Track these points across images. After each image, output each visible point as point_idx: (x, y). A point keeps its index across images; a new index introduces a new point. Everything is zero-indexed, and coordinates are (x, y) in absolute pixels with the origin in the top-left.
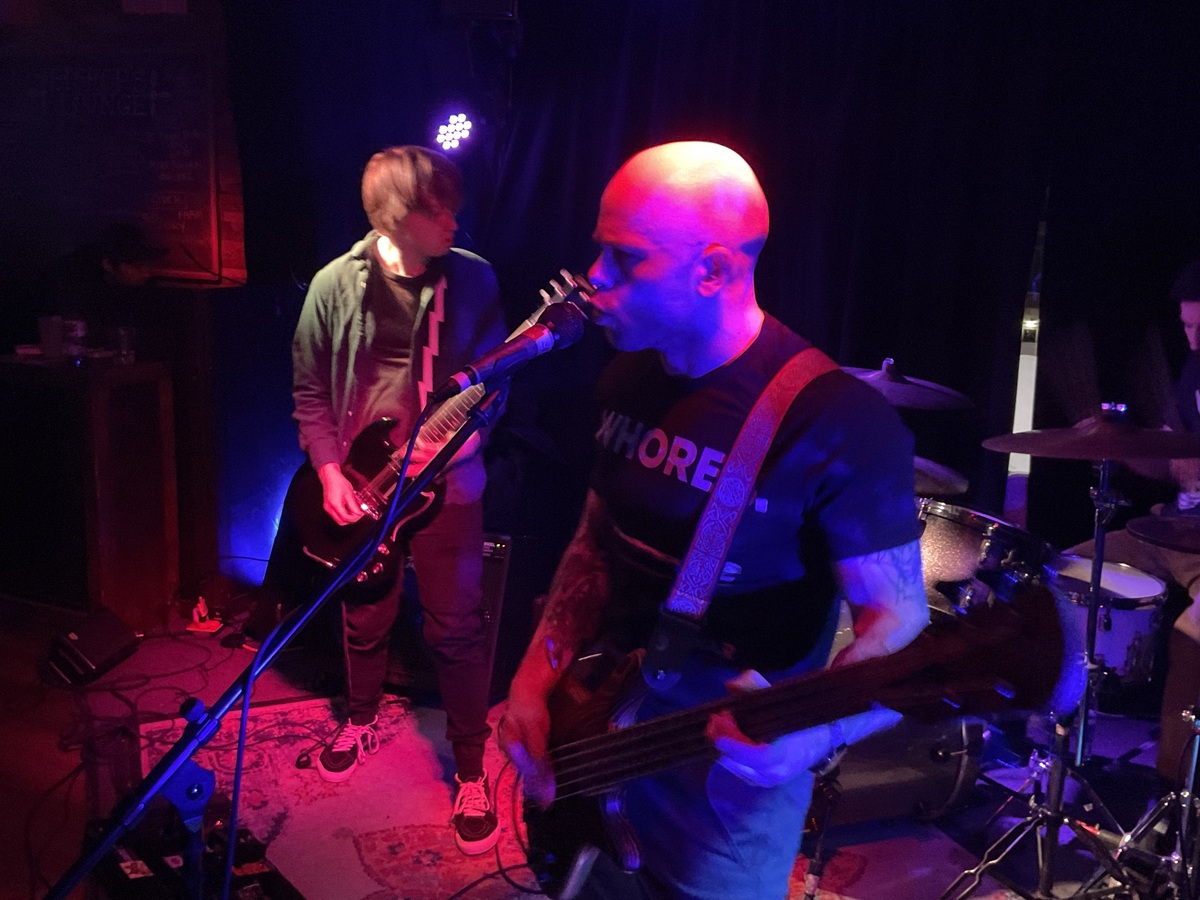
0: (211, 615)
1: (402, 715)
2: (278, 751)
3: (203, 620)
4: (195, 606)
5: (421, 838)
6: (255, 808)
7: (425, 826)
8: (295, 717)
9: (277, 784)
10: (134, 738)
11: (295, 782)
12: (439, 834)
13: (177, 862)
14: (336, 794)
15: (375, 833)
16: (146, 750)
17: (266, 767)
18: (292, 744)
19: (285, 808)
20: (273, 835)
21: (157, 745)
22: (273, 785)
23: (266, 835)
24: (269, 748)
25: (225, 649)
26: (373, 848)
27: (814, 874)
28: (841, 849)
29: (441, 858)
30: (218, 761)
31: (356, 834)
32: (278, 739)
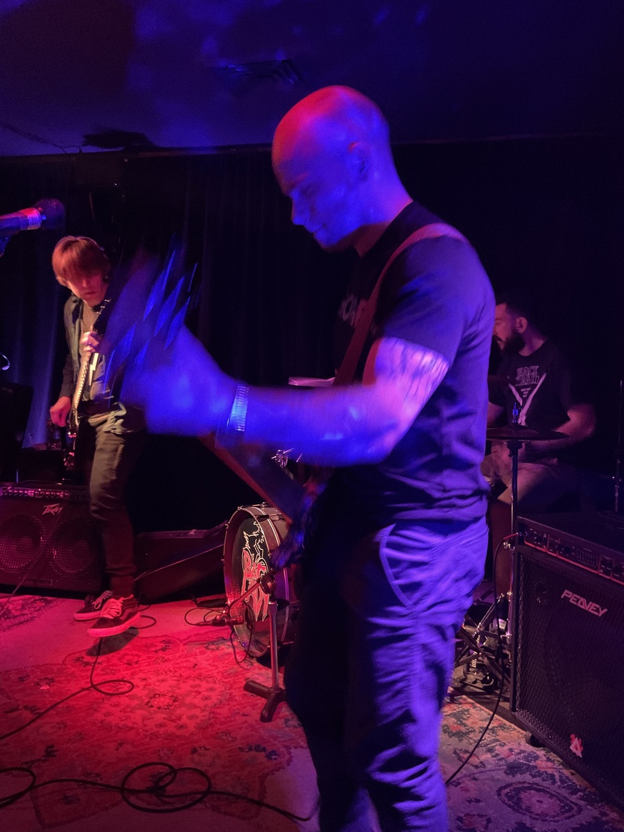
5: (42, 671)
15: (11, 671)
26: (8, 679)
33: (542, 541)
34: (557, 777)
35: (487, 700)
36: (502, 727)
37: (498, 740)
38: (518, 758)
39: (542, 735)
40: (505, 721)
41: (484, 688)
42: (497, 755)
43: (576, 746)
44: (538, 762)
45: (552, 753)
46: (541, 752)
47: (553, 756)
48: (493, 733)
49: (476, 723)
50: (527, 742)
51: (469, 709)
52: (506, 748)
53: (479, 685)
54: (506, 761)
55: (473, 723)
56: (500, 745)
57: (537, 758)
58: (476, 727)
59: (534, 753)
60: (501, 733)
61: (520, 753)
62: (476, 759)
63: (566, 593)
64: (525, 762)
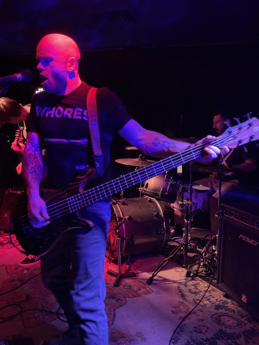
15: (12, 265)
26: (11, 268)
27: (128, 264)
29: (29, 270)
31: (6, 265)
33: (231, 214)
34: (236, 311)
35: (207, 279)
36: (213, 290)
37: (211, 296)
38: (220, 303)
39: (229, 293)
40: (214, 288)
41: (206, 274)
42: (211, 301)
43: (244, 298)
44: (228, 305)
45: (234, 301)
46: (229, 301)
47: (234, 302)
48: (209, 292)
49: (202, 288)
50: (223, 297)
51: (199, 283)
52: (215, 299)
53: (204, 273)
54: (215, 304)
55: (201, 288)
56: (212, 297)
57: (228, 303)
58: (202, 290)
59: (227, 301)
60: (213, 292)
61: (220, 301)
62: (202, 303)
63: (241, 236)
64: (222, 305)
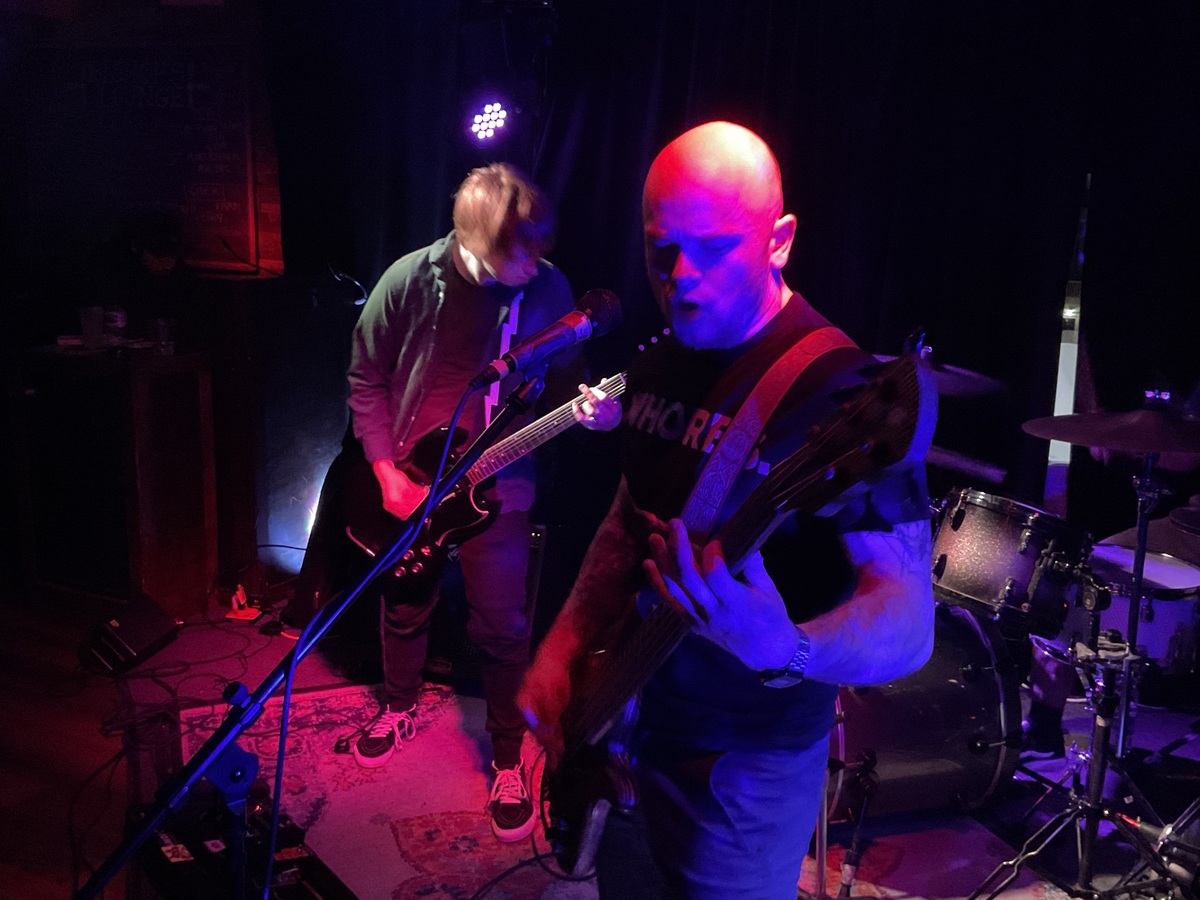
0: (250, 603)
1: (438, 703)
2: (316, 738)
3: (242, 608)
4: (234, 593)
5: (457, 824)
6: (294, 794)
7: (462, 812)
8: (333, 704)
9: (315, 771)
10: (175, 724)
11: (333, 767)
12: (475, 820)
13: (218, 846)
14: (373, 781)
15: (412, 819)
16: (187, 735)
17: (305, 753)
18: (330, 731)
19: (323, 794)
20: (312, 819)
21: (197, 730)
22: (311, 771)
23: (305, 820)
24: (306, 734)
25: (263, 636)
26: (410, 834)
27: (849, 864)
28: (878, 840)
29: (477, 845)
30: (257, 747)
31: (393, 820)
32: (316, 726)
